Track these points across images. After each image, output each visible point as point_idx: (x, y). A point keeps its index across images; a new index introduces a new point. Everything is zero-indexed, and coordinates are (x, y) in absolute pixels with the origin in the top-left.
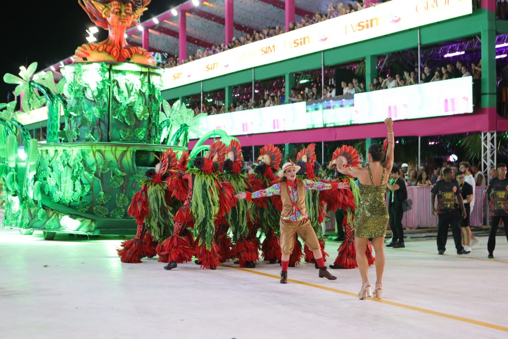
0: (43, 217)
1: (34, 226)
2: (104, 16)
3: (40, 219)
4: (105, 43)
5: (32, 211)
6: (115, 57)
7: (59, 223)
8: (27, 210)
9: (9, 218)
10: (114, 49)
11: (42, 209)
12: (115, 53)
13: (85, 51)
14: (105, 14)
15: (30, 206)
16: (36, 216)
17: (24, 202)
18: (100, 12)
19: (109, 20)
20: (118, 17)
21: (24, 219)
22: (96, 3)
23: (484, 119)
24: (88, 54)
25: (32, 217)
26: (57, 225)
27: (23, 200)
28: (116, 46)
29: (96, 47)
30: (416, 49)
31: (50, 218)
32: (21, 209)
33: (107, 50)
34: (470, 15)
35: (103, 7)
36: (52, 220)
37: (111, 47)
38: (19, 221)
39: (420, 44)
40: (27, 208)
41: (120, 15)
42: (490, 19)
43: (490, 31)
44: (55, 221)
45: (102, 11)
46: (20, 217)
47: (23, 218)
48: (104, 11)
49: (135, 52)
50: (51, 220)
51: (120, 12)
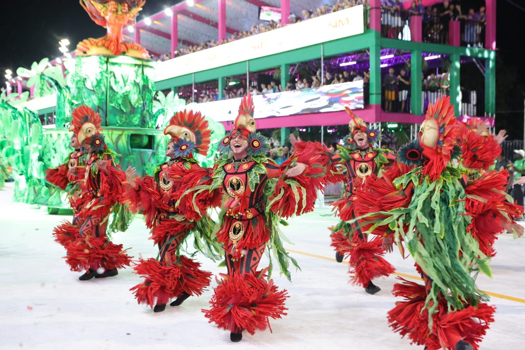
0: (46, 194)
1: (38, 202)
2: (102, 14)
3: (44, 196)
4: (104, 39)
5: (37, 188)
6: (113, 51)
7: (60, 199)
8: (32, 188)
9: (18, 194)
10: (112, 44)
11: (45, 187)
12: (112, 48)
13: (86, 46)
14: (103, 13)
15: (35, 184)
16: (40, 193)
17: (29, 180)
18: (99, 11)
19: (107, 18)
20: (115, 15)
21: (30, 196)
22: (95, 3)
23: (372, 113)
24: (88, 49)
25: (37, 193)
26: (58, 201)
27: (29, 179)
28: (113, 41)
29: (95, 42)
30: (320, 59)
31: (52, 195)
32: (27, 187)
33: (106, 45)
34: (361, 34)
35: (102, 6)
36: (55, 197)
37: (109, 42)
38: (25, 198)
39: (323, 56)
40: (32, 186)
41: (117, 14)
42: (377, 37)
43: (377, 45)
44: (57, 198)
45: (101, 10)
46: (26, 194)
47: (28, 195)
48: (102, 10)
49: (130, 47)
50: (53, 196)
51: (117, 11)
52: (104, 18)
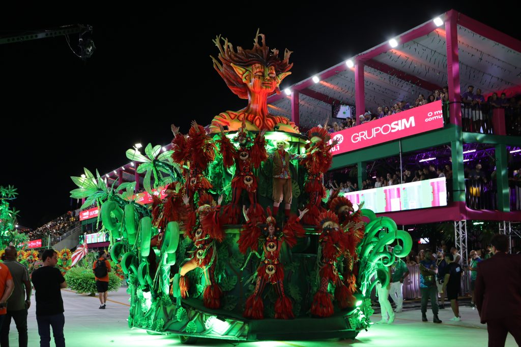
0: (182, 317)
1: (170, 328)
2: (244, 80)
3: (179, 320)
4: (246, 111)
5: (169, 309)
6: (258, 127)
7: (204, 326)
8: (161, 309)
9: (137, 316)
10: (257, 117)
11: (181, 308)
12: (258, 122)
13: (225, 120)
14: (245, 78)
15: (165, 304)
16: (173, 316)
17: (158, 298)
18: (240, 76)
19: (250, 85)
20: (261, 81)
21: (158, 320)
22: (235, 66)
24: (228, 123)
25: (169, 317)
26: (200, 327)
27: (157, 297)
28: (258, 113)
29: (236, 115)
31: (192, 319)
32: (154, 307)
33: (249, 119)
35: (244, 70)
36: (195, 321)
37: (253, 116)
38: (151, 322)
40: (162, 306)
41: (264, 79)
44: (199, 324)
45: (242, 75)
46: (152, 317)
47: (156, 318)
48: (245, 75)
50: (193, 321)
51: (263, 76)
52: (245, 85)
